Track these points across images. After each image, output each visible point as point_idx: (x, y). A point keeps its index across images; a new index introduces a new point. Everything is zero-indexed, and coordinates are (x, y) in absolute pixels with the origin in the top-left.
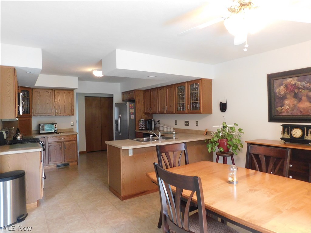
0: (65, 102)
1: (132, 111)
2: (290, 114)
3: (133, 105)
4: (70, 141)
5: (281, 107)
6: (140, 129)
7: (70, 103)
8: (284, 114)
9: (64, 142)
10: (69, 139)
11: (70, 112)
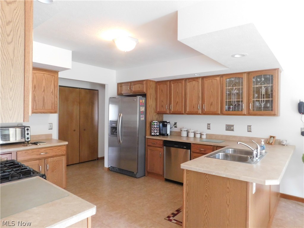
0: (44, 90)
1: (143, 109)
3: (143, 101)
4: (56, 156)
6: (153, 134)
7: (52, 92)
9: (45, 158)
10: (54, 154)
11: (52, 107)
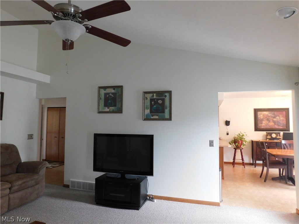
2: (265, 127)
5: (261, 124)
8: (262, 128)
